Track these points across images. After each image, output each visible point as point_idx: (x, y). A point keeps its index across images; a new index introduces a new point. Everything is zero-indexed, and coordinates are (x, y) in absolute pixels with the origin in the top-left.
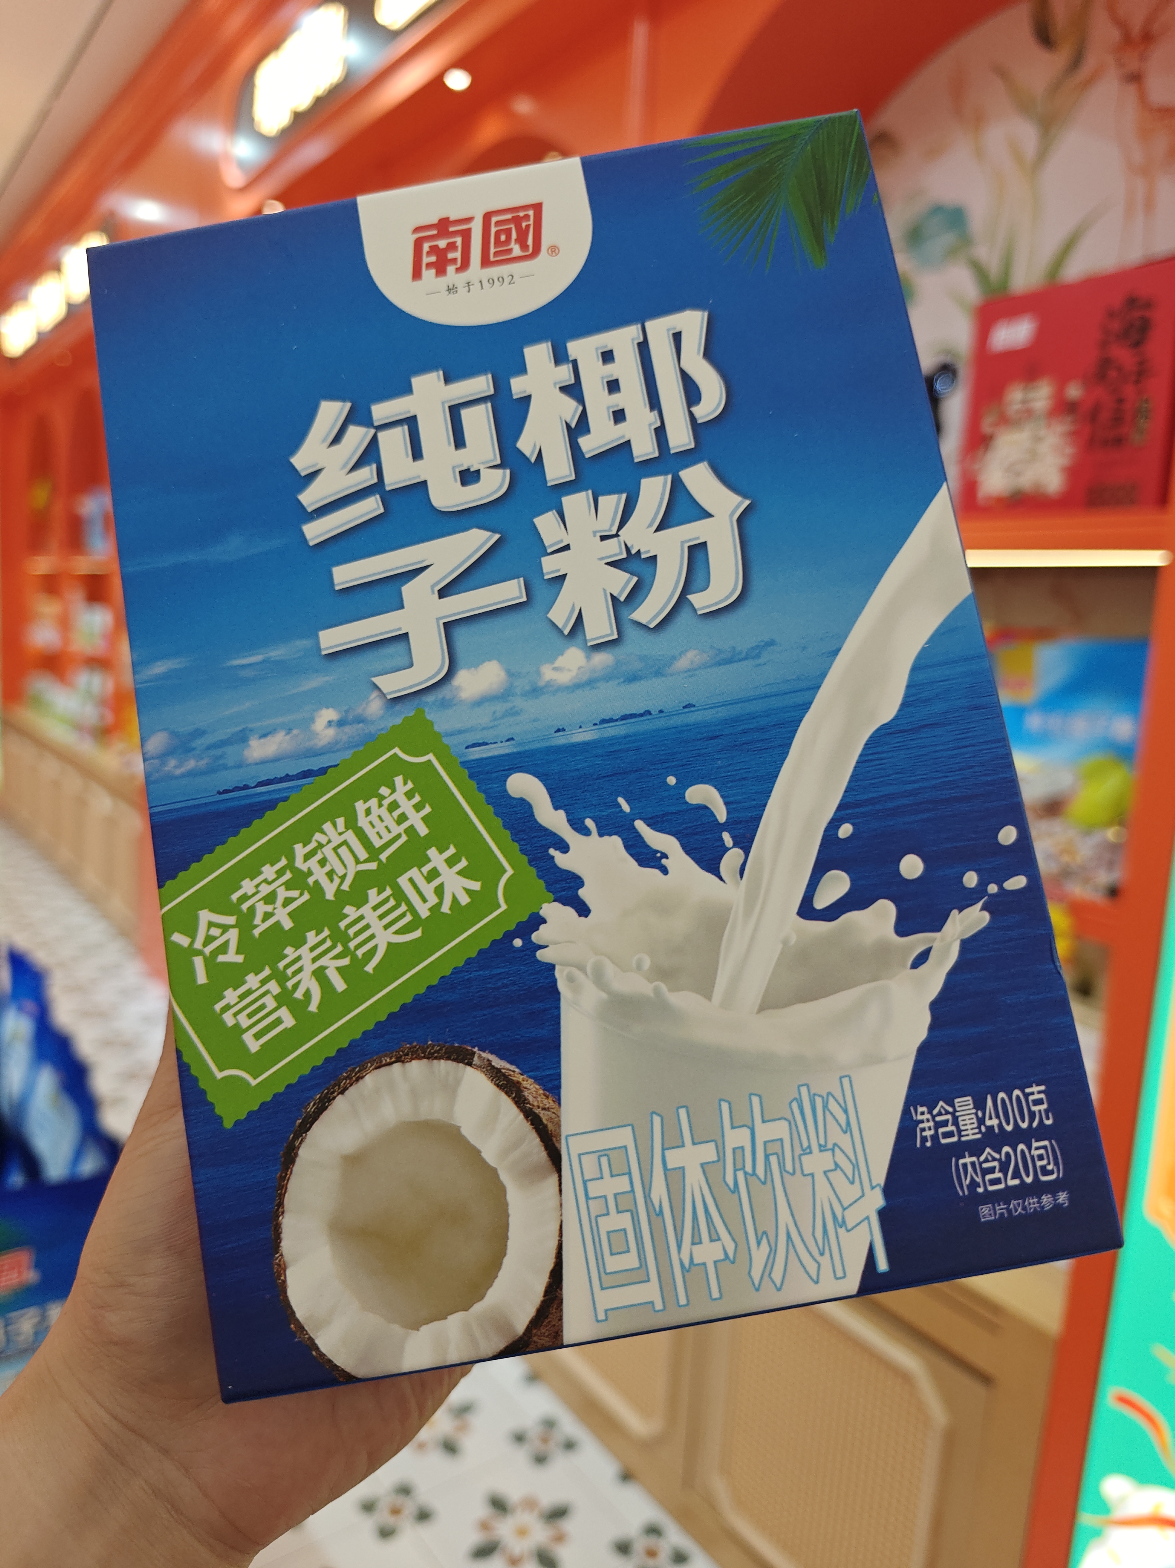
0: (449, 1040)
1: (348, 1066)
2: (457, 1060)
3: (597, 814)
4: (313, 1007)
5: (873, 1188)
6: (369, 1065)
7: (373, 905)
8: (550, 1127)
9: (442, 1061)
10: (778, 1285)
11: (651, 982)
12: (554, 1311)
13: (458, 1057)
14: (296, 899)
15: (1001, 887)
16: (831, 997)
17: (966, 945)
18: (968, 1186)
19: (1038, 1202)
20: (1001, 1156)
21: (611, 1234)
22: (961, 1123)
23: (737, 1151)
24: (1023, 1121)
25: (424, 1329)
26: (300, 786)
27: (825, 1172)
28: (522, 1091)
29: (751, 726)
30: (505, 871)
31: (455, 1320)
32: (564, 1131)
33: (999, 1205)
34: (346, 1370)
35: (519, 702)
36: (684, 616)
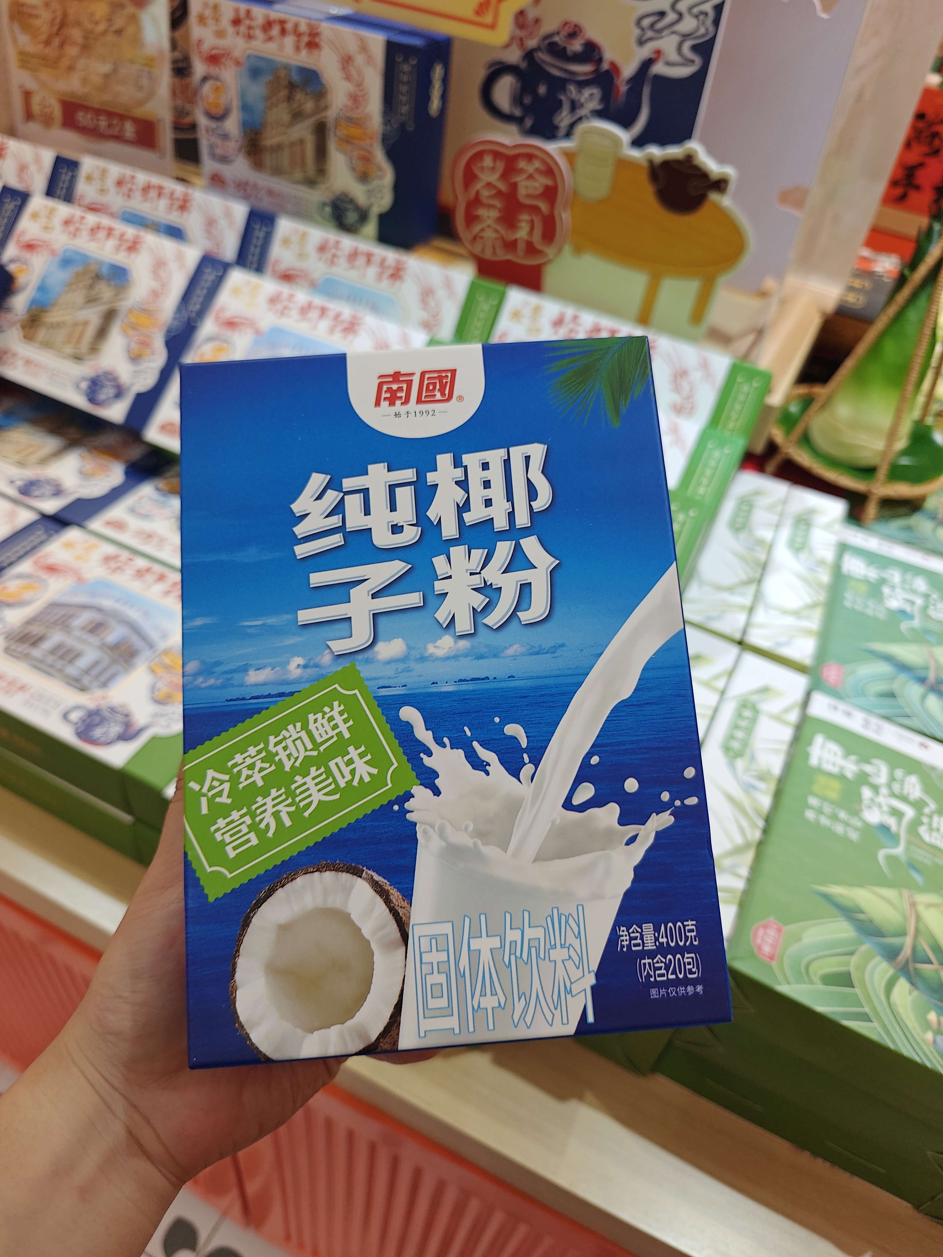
0: (349, 861)
1: (288, 871)
2: (353, 874)
3: (451, 735)
4: (270, 834)
5: (589, 972)
6: (300, 872)
7: (313, 777)
8: (404, 918)
9: (344, 873)
10: (528, 1025)
11: (472, 838)
12: (395, 1028)
13: (354, 871)
14: (266, 769)
15: (682, 803)
16: (577, 858)
17: (658, 835)
18: (645, 976)
19: (686, 990)
20: (666, 960)
21: (433, 986)
22: (645, 939)
23: (512, 943)
24: (681, 941)
25: (316, 1033)
26: (275, 701)
27: (563, 961)
28: (390, 896)
29: (547, 693)
30: (393, 764)
31: (335, 1030)
32: (412, 922)
33: (662, 989)
34: (267, 1054)
35: (412, 664)
36: (514, 624)
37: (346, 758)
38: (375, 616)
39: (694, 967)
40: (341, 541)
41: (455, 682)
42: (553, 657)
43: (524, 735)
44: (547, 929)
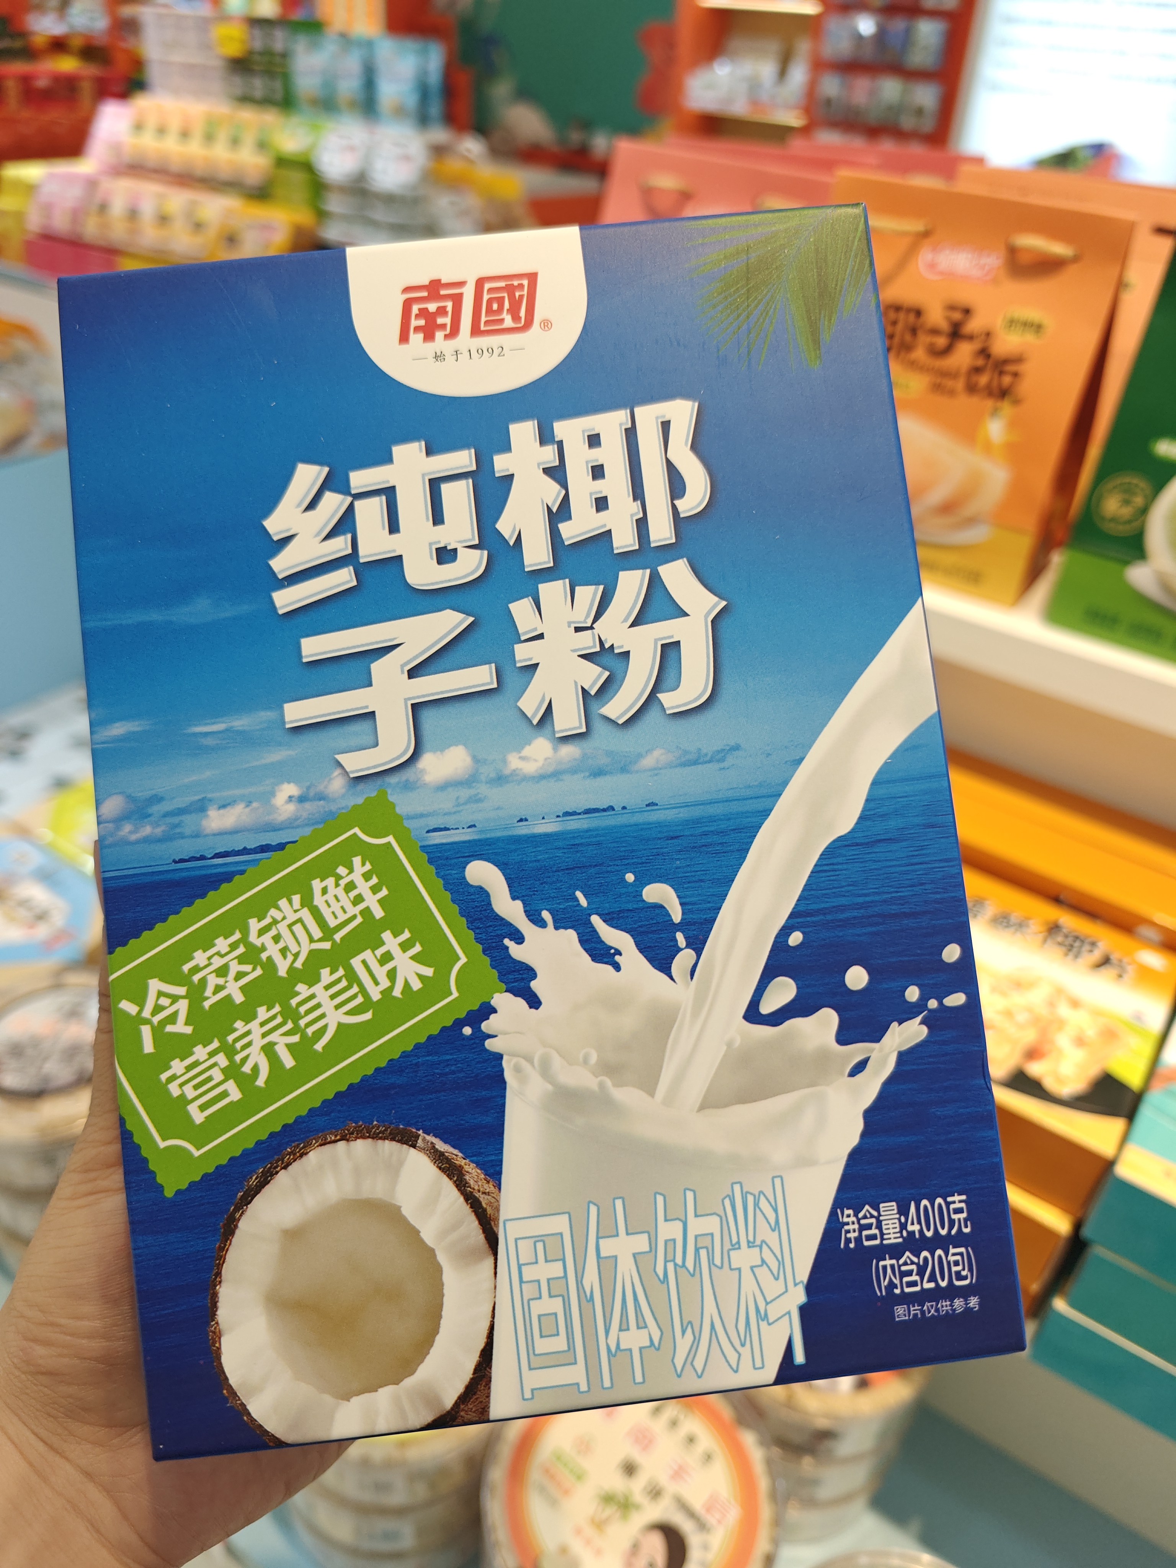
37: (379, 952)
38: (416, 708)
39: (964, 1269)
40: (351, 580)
41: (558, 816)
42: (721, 769)
43: (676, 901)
44: (724, 1218)
